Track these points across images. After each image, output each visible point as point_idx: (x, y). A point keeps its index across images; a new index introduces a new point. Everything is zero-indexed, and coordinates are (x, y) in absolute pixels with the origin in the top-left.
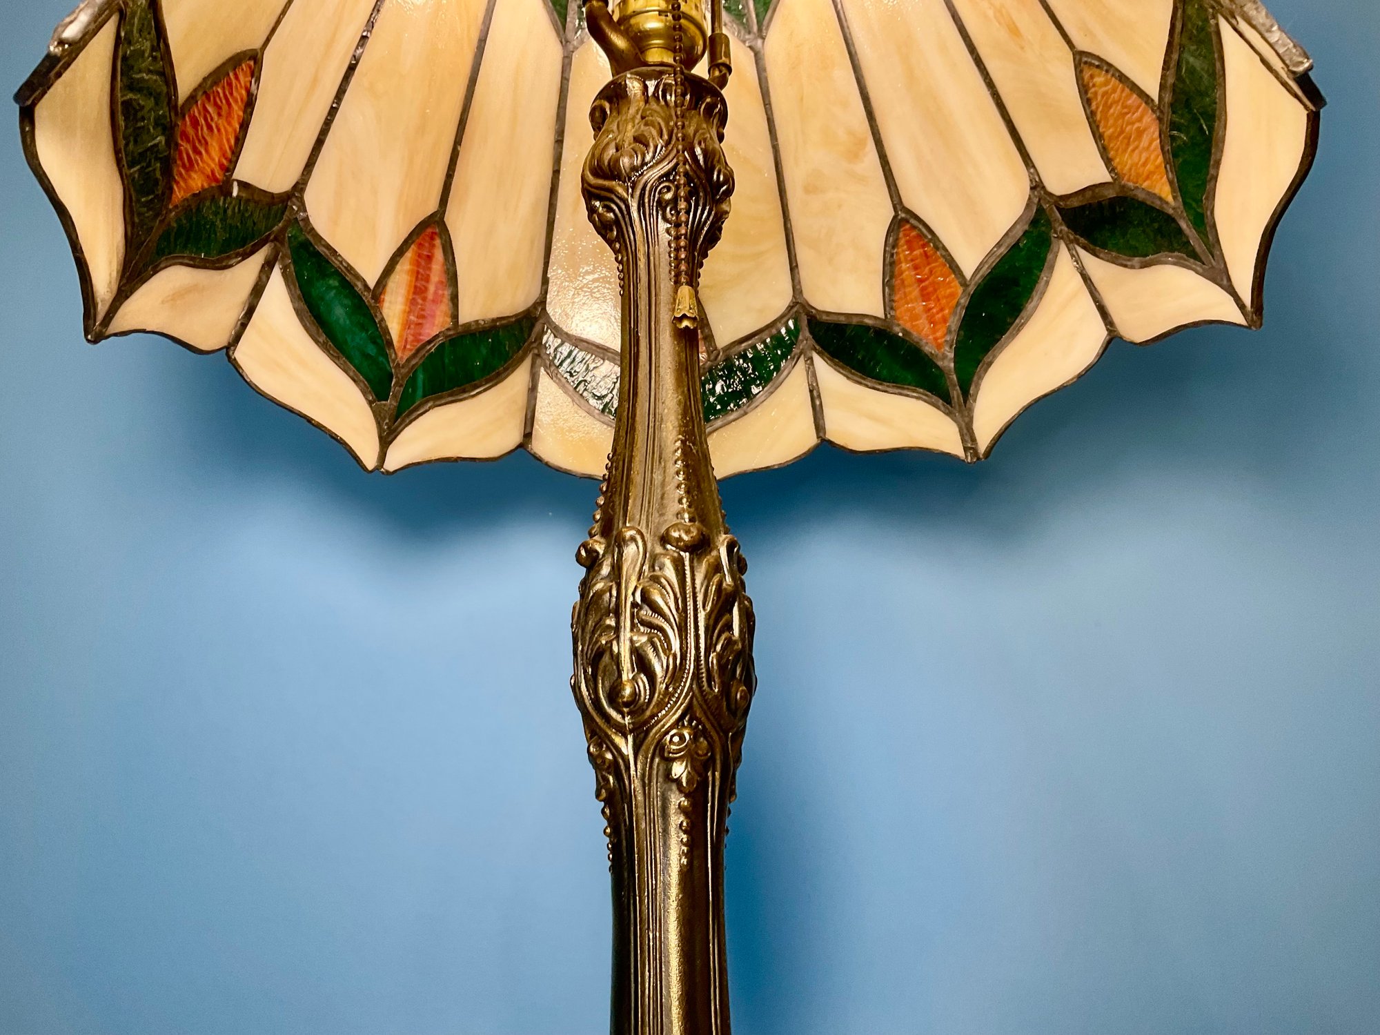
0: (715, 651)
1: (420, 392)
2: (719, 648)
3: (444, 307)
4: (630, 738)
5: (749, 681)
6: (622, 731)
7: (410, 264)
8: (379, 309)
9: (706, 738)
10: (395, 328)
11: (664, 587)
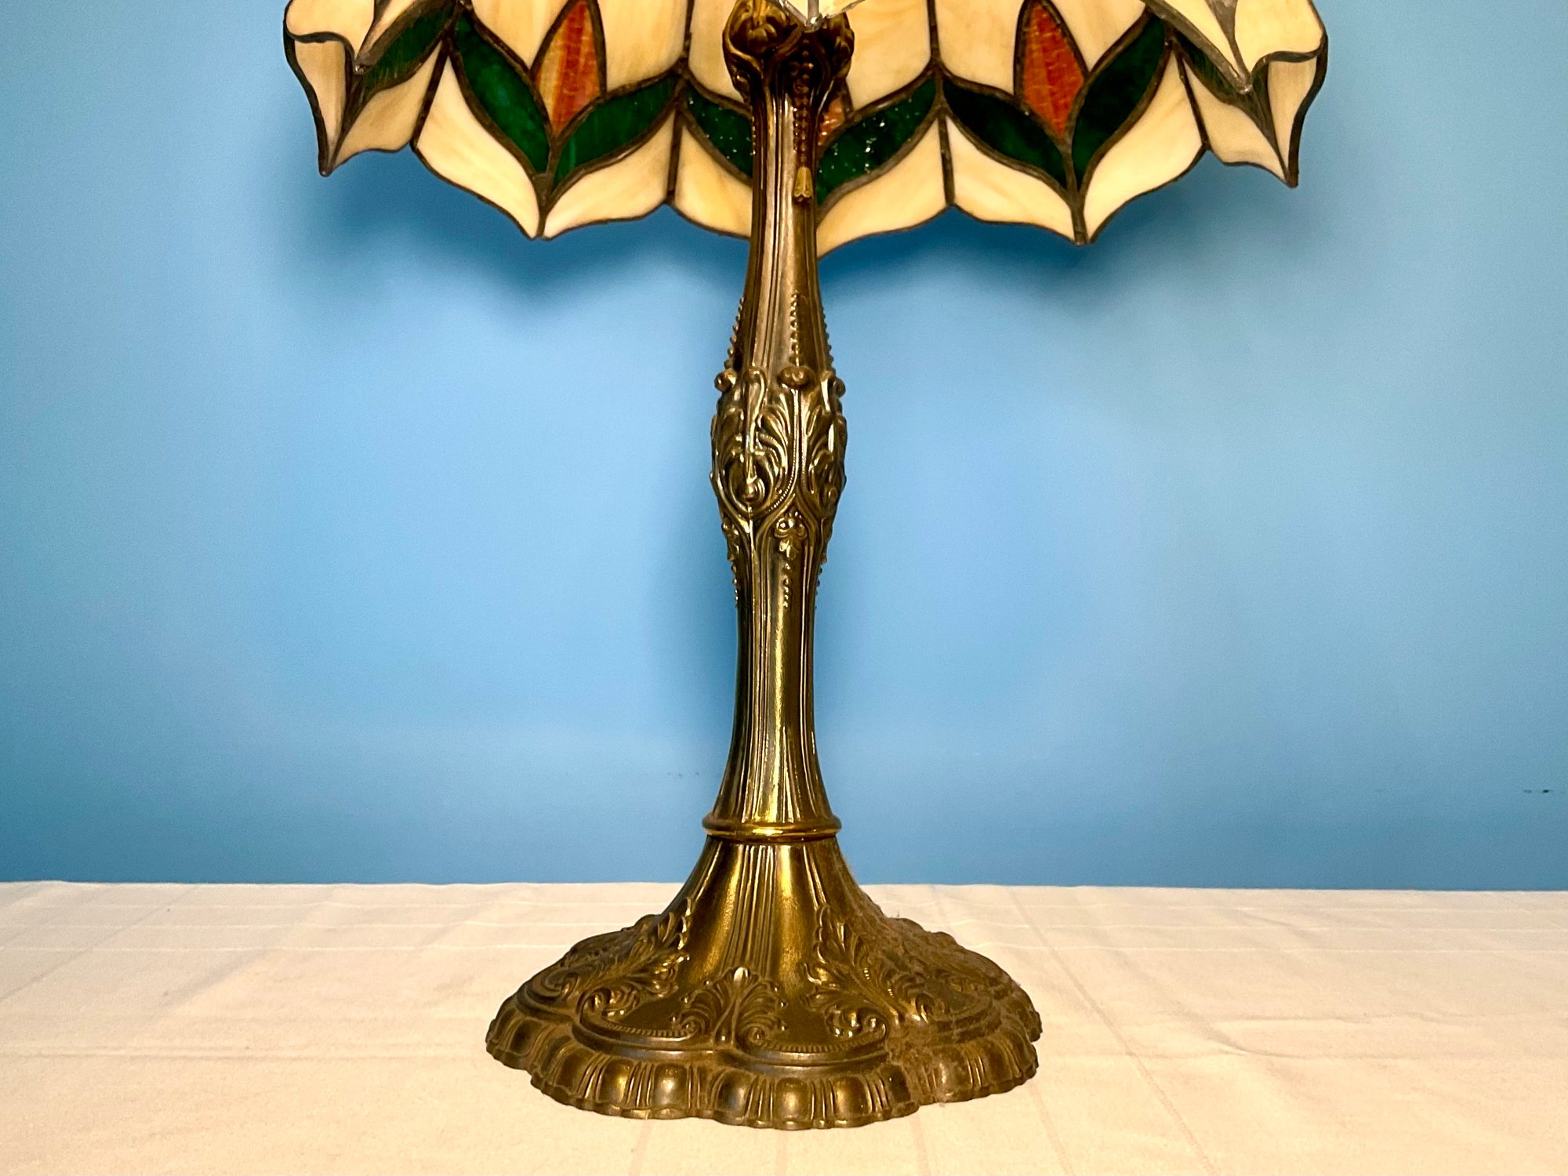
0: (813, 464)
1: (573, 161)
2: (816, 462)
3: (594, 77)
4: (751, 522)
5: (840, 482)
6: (746, 517)
7: (563, 39)
8: (536, 88)
9: (804, 525)
10: (550, 103)
11: (778, 418)
